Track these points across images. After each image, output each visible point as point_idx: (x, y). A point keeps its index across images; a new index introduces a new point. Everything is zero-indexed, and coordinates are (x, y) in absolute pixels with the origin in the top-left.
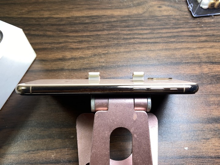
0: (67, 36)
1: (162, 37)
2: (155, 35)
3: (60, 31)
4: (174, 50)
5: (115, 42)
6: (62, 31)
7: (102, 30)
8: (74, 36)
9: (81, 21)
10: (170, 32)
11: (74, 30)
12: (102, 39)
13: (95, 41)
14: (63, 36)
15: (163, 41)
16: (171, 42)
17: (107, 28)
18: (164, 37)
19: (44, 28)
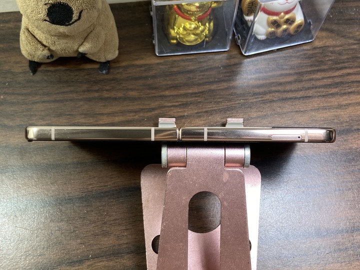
0: (162, 97)
1: (316, 88)
2: (304, 83)
3: (149, 89)
4: (337, 108)
5: (240, 102)
6: (153, 89)
7: (217, 82)
8: (172, 96)
9: (181, 67)
10: (328, 76)
11: (172, 84)
12: (218, 97)
13: (207, 101)
14: (155, 97)
15: (319, 94)
16: (331, 94)
17: (225, 76)
18: (320, 87)
19: (123, 85)
